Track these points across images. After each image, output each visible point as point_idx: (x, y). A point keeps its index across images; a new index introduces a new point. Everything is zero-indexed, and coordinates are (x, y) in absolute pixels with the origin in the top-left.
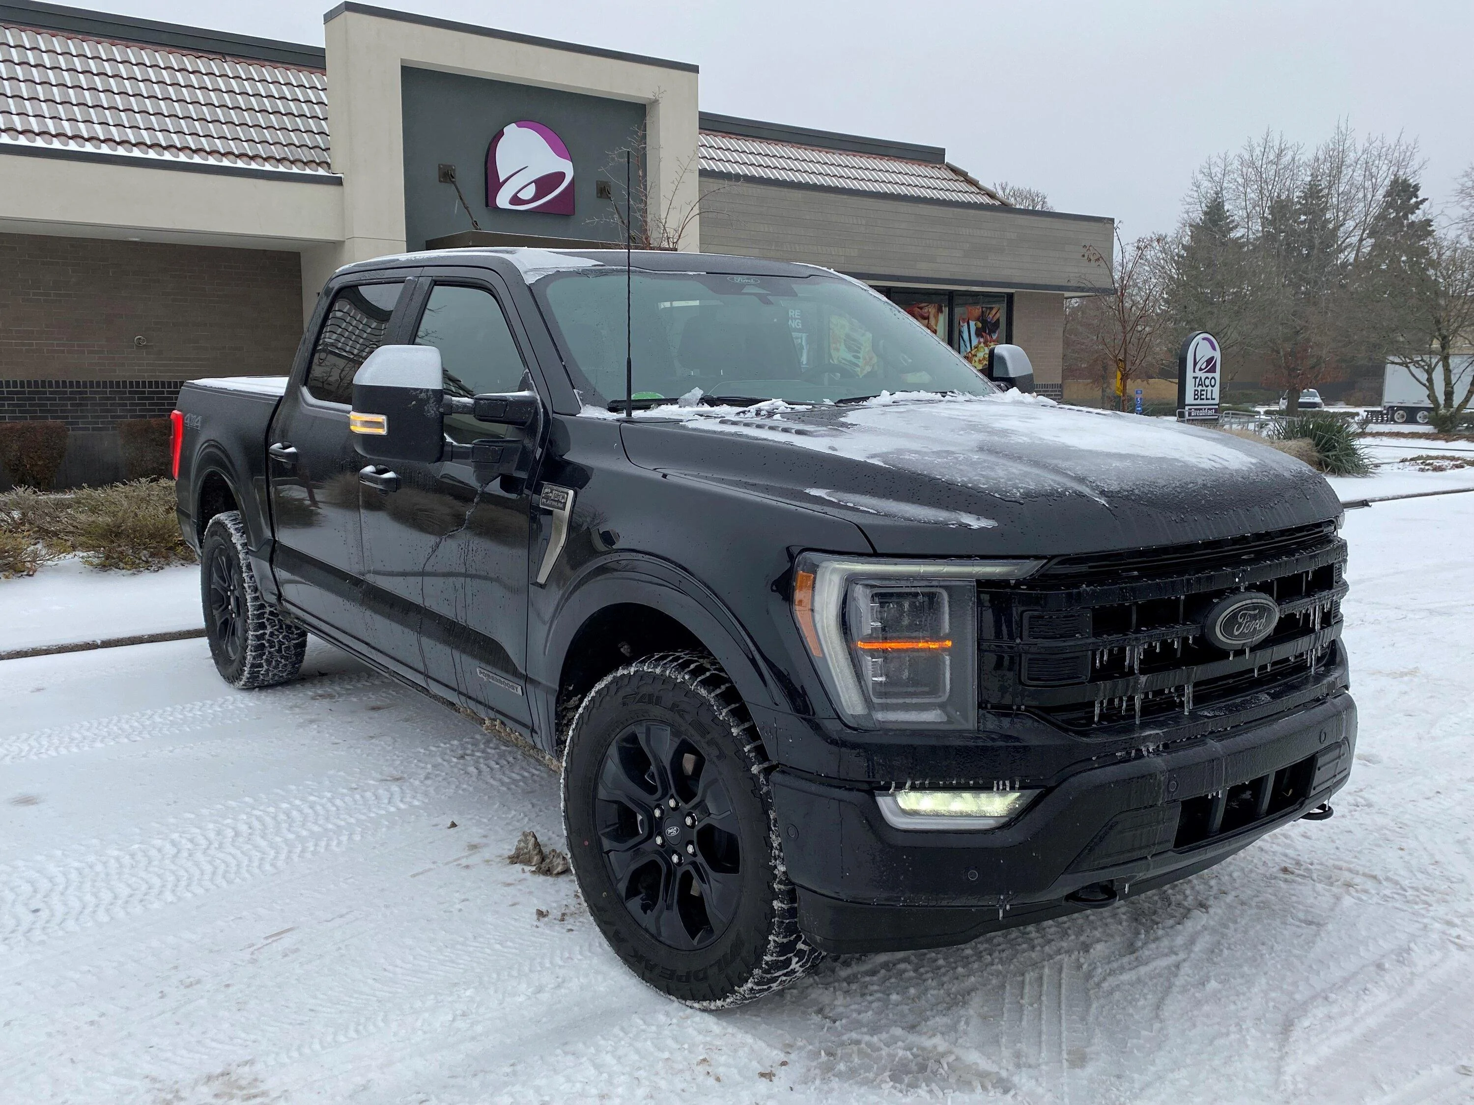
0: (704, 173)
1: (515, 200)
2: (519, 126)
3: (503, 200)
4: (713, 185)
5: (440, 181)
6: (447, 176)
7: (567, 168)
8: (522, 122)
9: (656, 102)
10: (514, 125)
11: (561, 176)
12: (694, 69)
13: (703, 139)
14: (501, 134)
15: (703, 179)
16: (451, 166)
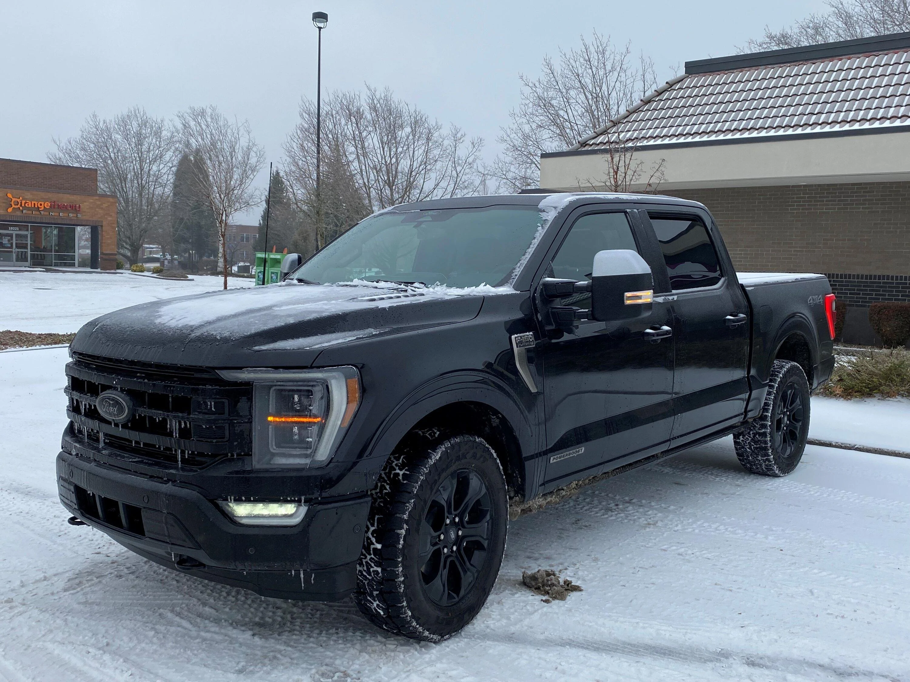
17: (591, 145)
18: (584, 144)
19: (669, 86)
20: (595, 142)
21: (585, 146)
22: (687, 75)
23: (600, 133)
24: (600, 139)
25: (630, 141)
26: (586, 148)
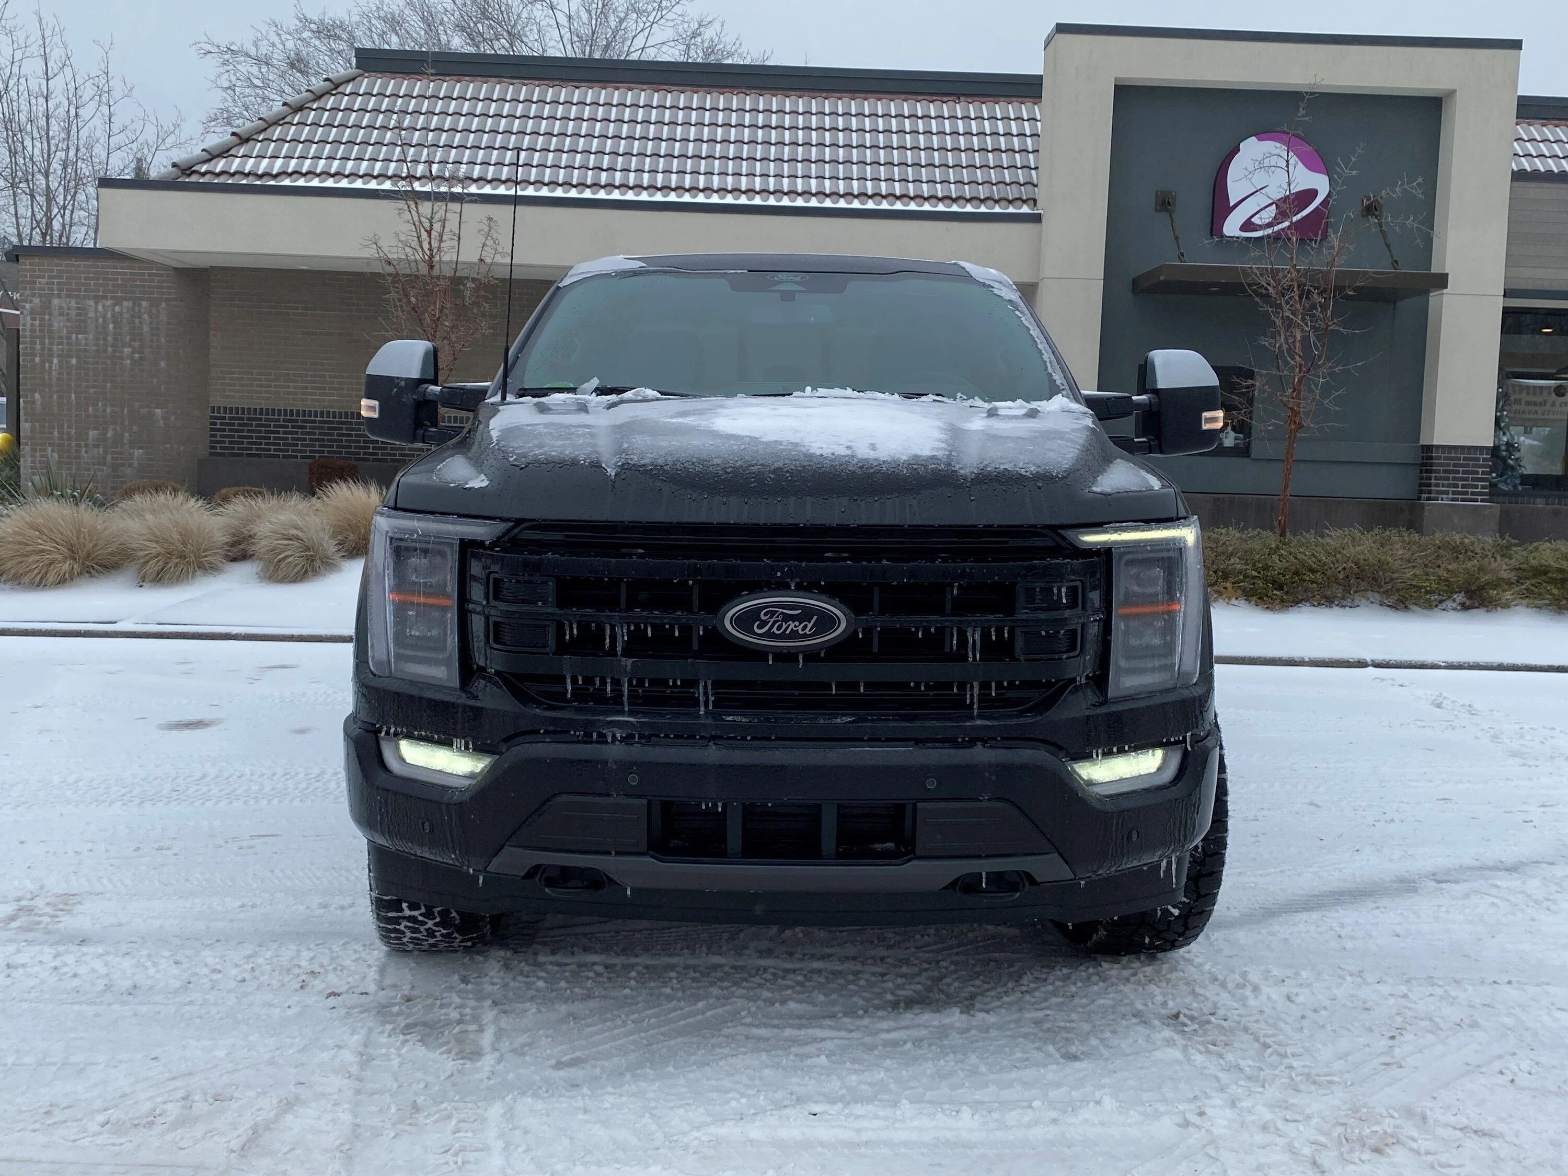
0: (1519, 176)
1: (1248, 225)
2: (1259, 140)
3: (1232, 227)
4: (1533, 190)
5: (1156, 210)
6: (1165, 204)
7: (1321, 184)
8: (1263, 134)
9: (1452, 93)
10: (1254, 138)
11: (1313, 193)
12: (1516, 45)
13: (1521, 131)
14: (1237, 150)
15: (1516, 184)
16: (1171, 192)
17: (203, 174)
18: (187, 169)
19: (333, 87)
20: (210, 169)
21: (189, 175)
22: (360, 71)
23: (217, 153)
24: (220, 165)
25: (284, 176)
26: (194, 178)
